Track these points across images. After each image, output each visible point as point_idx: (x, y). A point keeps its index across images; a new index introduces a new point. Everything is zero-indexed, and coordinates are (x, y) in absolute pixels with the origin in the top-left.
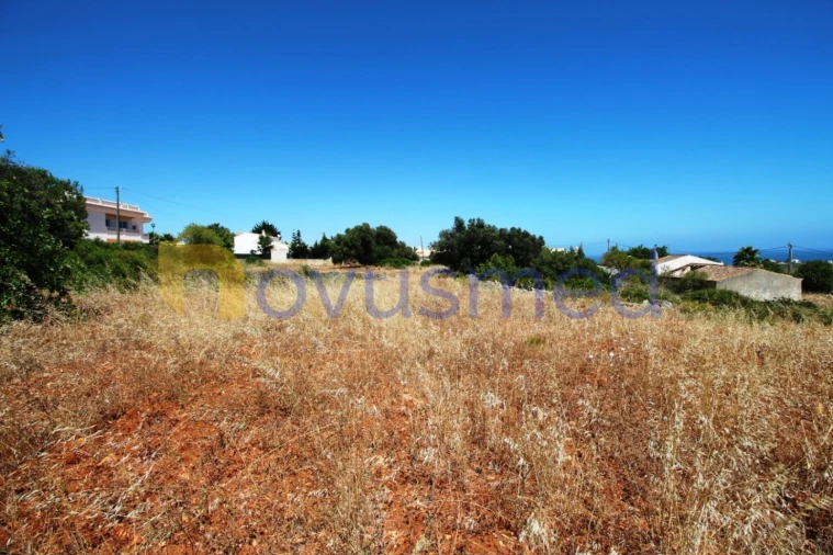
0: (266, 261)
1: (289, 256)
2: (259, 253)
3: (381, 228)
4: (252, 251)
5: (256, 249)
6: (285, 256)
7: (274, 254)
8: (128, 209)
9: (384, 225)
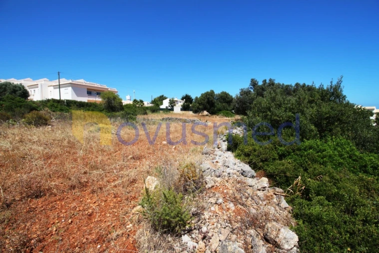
0: (171, 112)
1: (182, 110)
2: (169, 108)
3: (223, 93)
4: (166, 107)
5: (168, 106)
6: (180, 110)
7: (175, 108)
8: (100, 87)
9: (224, 91)
